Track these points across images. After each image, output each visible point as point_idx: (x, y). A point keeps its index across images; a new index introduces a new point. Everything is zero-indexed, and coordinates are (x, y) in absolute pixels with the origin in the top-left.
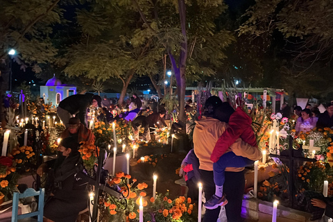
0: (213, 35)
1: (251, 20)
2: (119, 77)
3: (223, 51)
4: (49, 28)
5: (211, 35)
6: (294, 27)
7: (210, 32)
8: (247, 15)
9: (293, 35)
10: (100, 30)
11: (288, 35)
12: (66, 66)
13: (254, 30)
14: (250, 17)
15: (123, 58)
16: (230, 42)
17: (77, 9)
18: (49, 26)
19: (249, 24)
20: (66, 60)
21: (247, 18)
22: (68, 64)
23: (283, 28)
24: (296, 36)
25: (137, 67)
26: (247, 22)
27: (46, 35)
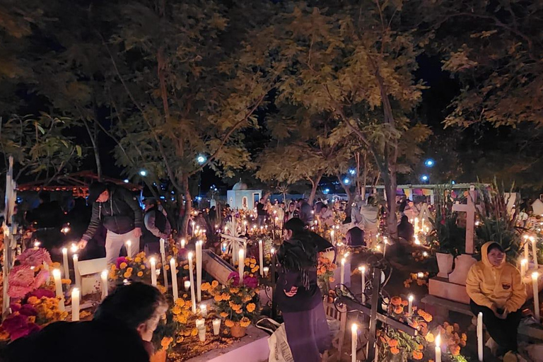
0: (407, 129)
1: (457, 110)
2: (309, 178)
3: (418, 145)
4: (241, 134)
5: (405, 129)
6: (505, 116)
7: (405, 127)
8: (452, 106)
9: (503, 123)
10: (289, 132)
11: (497, 125)
12: (257, 170)
13: (461, 122)
14: (456, 107)
15: (313, 158)
16: (427, 136)
17: (267, 114)
18: (241, 132)
19: (455, 114)
20: (256, 164)
21: (452, 109)
22: (258, 168)
23: (492, 117)
24: (508, 124)
25: (328, 167)
26: (454, 113)
27: (238, 141)
